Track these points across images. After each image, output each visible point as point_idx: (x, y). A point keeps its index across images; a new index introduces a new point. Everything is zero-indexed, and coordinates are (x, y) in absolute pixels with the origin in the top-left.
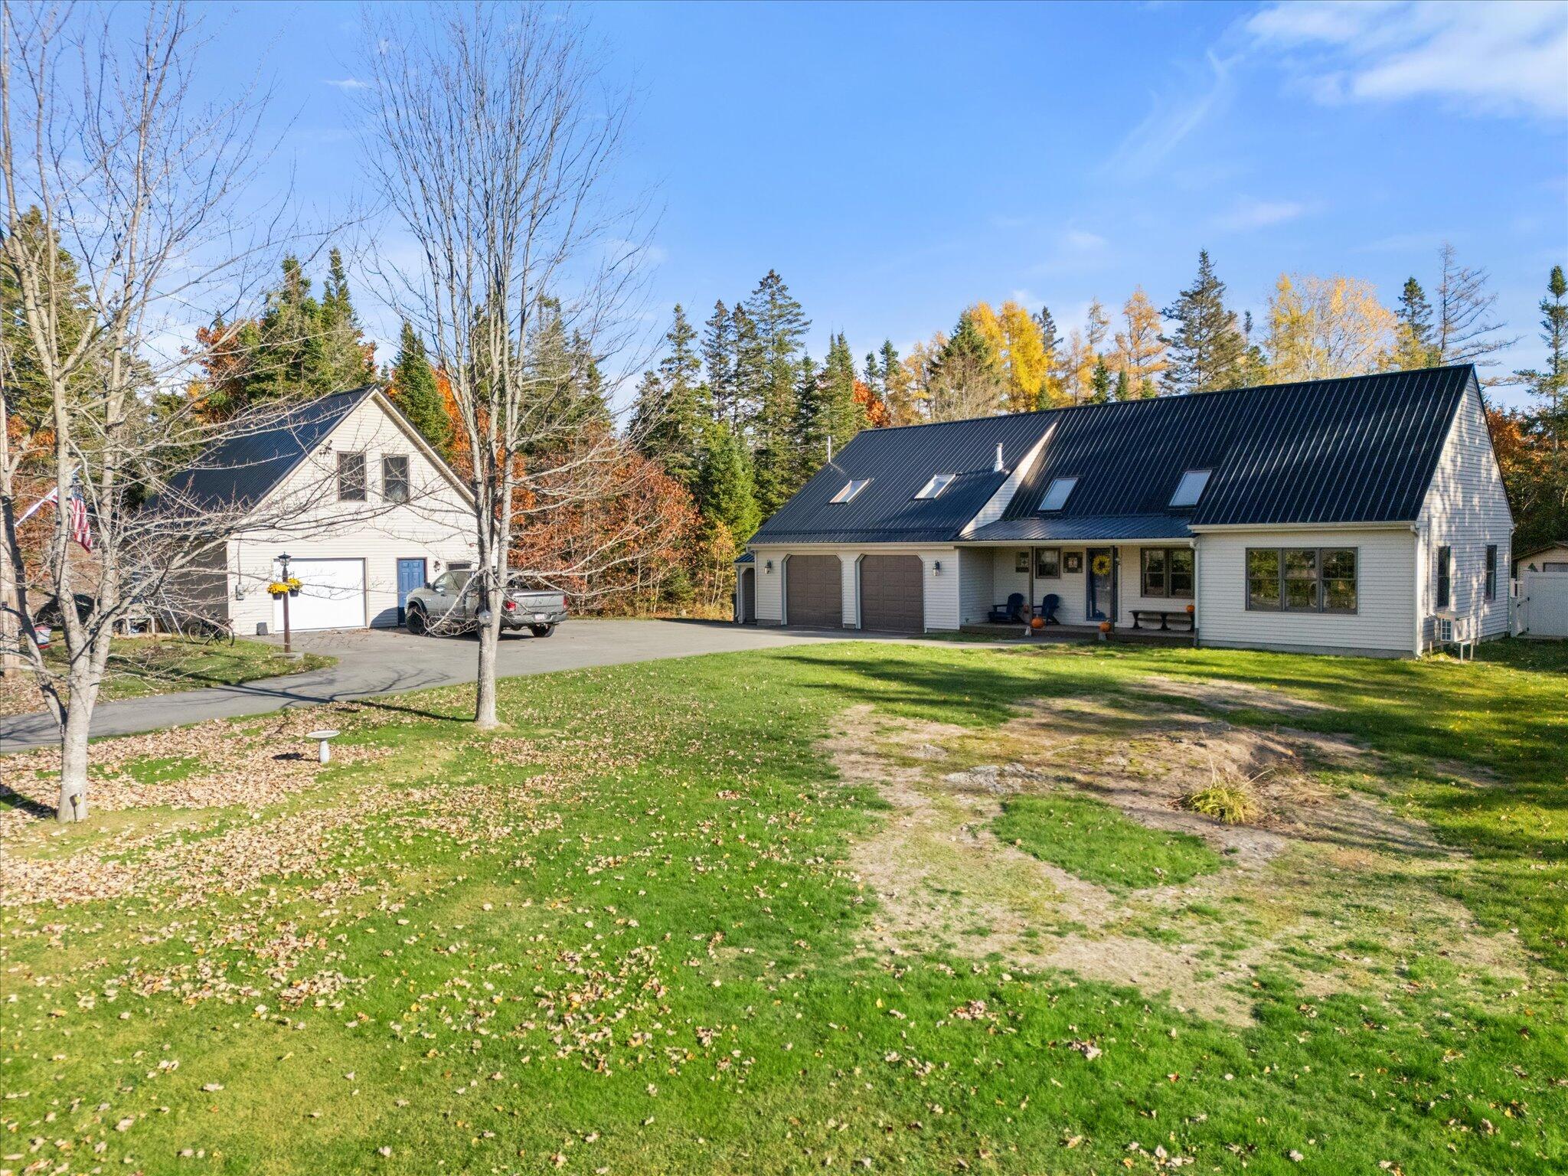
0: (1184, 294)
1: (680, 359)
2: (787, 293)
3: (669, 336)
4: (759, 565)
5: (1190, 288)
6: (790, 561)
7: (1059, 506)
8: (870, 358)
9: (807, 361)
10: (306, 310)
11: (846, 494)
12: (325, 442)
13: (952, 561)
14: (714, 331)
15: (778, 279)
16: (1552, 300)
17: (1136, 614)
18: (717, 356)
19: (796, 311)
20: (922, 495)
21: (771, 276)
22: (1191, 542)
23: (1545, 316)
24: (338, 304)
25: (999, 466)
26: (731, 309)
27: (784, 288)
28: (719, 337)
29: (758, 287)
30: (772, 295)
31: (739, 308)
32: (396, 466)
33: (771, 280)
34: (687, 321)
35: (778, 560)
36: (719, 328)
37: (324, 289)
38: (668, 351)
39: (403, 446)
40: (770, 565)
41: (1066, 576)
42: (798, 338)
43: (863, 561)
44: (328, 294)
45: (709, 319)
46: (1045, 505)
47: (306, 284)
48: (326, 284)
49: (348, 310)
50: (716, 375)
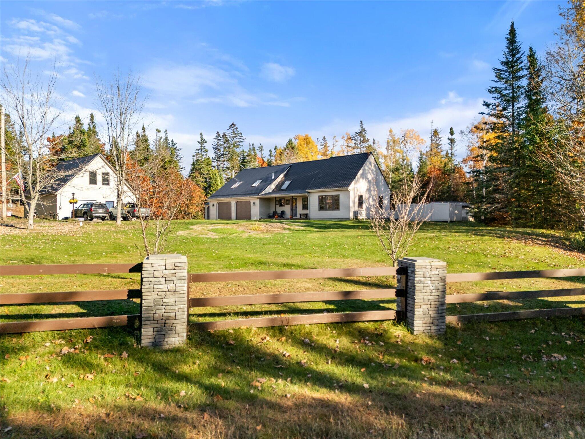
0: (356, 133)
1: (201, 149)
2: (238, 130)
3: (199, 142)
4: (211, 205)
5: (358, 131)
6: (219, 204)
7: (285, 188)
8: (270, 151)
9: (243, 151)
10: (82, 132)
11: (236, 186)
12: (86, 168)
13: (257, 202)
14: (216, 141)
15: (235, 125)
16: (450, 137)
17: (300, 214)
18: (217, 149)
19: (240, 135)
20: (254, 185)
21: (233, 124)
22: (307, 194)
23: (448, 141)
24: (92, 131)
25: (273, 178)
26: (221, 134)
27: (237, 128)
28: (218, 142)
29: (229, 128)
30: (233, 130)
31: (224, 134)
32: (106, 176)
33: (233, 126)
34: (204, 138)
35: (215, 203)
36: (218, 140)
37: (88, 126)
38: (198, 146)
39: (107, 169)
40: (213, 205)
41: (286, 206)
42: (241, 144)
43: (237, 203)
44: (89, 128)
45: (215, 137)
46: (283, 188)
47: (82, 124)
48: (89, 124)
49: (95, 133)
50: (217, 154)
